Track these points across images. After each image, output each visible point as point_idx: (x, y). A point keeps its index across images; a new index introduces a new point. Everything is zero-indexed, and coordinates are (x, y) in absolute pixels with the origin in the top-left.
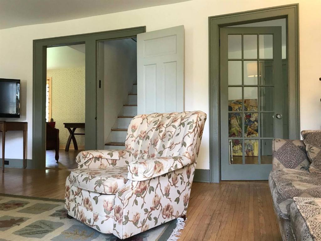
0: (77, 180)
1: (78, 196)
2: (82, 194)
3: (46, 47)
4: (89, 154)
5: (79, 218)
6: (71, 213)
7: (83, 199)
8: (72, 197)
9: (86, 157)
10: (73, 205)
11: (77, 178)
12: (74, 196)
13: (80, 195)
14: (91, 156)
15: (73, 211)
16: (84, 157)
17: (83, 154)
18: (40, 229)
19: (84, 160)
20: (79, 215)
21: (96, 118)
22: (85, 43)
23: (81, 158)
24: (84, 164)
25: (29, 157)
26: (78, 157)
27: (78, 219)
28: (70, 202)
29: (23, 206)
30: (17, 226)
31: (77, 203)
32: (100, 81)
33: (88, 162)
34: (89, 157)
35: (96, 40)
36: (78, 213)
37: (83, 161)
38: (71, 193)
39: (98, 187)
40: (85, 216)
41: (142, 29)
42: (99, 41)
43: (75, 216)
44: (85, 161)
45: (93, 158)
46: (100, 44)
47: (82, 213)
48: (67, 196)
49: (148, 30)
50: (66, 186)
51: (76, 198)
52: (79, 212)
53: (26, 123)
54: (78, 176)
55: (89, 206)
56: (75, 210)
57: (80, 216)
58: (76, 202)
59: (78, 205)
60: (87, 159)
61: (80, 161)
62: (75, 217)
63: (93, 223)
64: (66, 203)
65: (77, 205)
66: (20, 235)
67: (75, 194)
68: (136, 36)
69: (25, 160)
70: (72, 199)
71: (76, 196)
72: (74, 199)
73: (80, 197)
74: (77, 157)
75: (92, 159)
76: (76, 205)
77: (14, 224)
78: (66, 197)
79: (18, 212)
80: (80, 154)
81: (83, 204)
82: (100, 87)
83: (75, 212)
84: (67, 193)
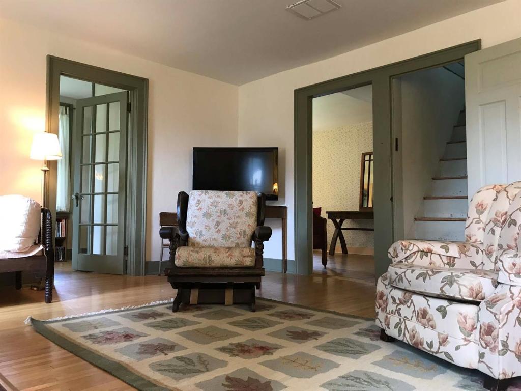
0: (404, 278)
1: (406, 306)
2: (412, 302)
3: (312, 97)
4: (412, 245)
5: (408, 340)
6: (392, 332)
7: (414, 310)
8: (391, 307)
9: (407, 249)
10: (394, 319)
11: (403, 275)
12: (397, 306)
13: (409, 304)
14: (416, 249)
15: (395, 327)
16: (404, 248)
17: (402, 244)
18: (349, 349)
19: (405, 253)
20: (407, 335)
21: (392, 199)
22: (371, 84)
23: (399, 250)
24: (404, 261)
25: (291, 256)
26: (393, 250)
27: (405, 341)
28: (389, 316)
29: (309, 318)
30: (315, 340)
31: (403, 316)
32: (397, 140)
33: (412, 257)
34: (412, 250)
35: (391, 76)
36: (406, 332)
37: (402, 256)
38: (390, 301)
39: (447, 286)
40: (421, 337)
41: (475, 45)
42: (393, 77)
43: (400, 336)
44: (406, 255)
45: (418, 251)
46: (395, 82)
47: (414, 332)
48: (380, 306)
49: (485, 45)
50: (377, 291)
51: (400, 309)
52: (407, 330)
53: (286, 208)
54: (405, 272)
55: (428, 322)
56: (400, 327)
57: (410, 337)
58: (400, 315)
59: (404, 320)
60: (408, 253)
61: (397, 256)
62: (401, 338)
63: (439, 348)
64: (378, 317)
65: (402, 320)
66: (325, 351)
67: (398, 302)
68: (463, 58)
69: (285, 261)
70: (393, 310)
71: (401, 306)
72: (396, 310)
73: (409, 307)
74: (391, 250)
75: (417, 253)
76: (400, 319)
77: (309, 337)
78: (379, 308)
79: (306, 323)
80: (398, 245)
81: (414, 318)
82: (397, 149)
83: (400, 330)
84: (380, 301)
